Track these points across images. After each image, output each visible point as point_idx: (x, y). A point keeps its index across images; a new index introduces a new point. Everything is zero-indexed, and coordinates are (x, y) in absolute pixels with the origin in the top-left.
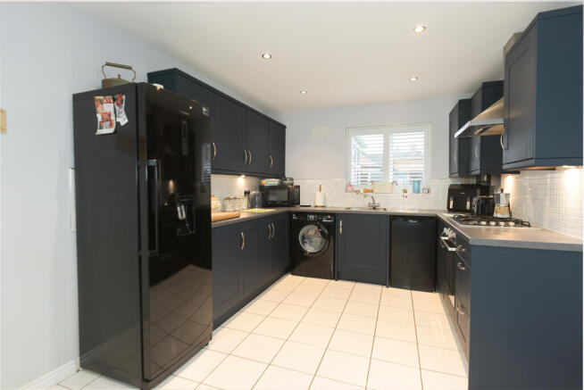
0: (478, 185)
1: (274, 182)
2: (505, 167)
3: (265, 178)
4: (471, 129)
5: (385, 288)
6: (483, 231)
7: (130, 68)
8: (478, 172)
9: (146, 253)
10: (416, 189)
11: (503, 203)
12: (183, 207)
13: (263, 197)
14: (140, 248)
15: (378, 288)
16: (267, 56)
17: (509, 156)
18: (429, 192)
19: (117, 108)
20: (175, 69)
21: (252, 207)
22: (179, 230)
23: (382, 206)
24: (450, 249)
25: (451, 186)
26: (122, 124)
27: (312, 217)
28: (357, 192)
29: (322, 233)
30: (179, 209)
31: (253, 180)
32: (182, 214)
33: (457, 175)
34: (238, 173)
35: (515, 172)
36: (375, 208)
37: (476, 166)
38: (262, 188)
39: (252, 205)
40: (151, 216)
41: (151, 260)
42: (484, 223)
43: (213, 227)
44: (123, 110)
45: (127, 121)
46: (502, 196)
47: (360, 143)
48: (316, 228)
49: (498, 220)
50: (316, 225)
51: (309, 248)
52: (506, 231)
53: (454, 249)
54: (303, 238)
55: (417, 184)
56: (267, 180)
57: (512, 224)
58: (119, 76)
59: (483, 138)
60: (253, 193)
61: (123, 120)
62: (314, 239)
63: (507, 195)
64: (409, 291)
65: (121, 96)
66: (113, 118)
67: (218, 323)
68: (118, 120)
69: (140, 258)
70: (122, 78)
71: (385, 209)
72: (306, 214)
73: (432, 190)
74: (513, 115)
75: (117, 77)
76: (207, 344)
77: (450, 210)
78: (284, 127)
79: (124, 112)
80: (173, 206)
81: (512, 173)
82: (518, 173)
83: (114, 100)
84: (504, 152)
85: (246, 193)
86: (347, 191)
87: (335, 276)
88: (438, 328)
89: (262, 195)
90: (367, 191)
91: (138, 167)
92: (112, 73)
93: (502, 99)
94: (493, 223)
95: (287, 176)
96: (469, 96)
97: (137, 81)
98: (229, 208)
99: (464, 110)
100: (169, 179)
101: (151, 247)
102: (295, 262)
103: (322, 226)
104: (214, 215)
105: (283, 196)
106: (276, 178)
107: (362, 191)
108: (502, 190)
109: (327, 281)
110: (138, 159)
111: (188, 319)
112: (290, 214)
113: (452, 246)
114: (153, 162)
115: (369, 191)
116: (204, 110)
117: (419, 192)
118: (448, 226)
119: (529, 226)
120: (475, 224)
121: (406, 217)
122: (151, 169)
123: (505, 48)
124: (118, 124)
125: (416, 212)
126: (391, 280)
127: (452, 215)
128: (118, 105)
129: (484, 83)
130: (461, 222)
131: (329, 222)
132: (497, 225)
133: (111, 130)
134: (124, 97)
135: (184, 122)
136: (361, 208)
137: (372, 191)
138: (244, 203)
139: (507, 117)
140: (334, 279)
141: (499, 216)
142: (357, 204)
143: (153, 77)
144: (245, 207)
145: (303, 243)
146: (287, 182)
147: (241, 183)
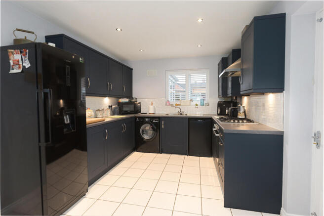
0: (231, 102)
1: (126, 100)
2: (241, 93)
3: (120, 98)
4: (226, 73)
5: (186, 156)
6: (232, 125)
7: (33, 33)
8: (230, 95)
9: (43, 144)
10: (202, 104)
11: (242, 110)
12: (68, 116)
13: (120, 109)
14: (39, 141)
15: (182, 157)
16: (119, 30)
17: (243, 87)
18: (208, 105)
19: (23, 57)
20: (63, 34)
21: (114, 114)
22: (65, 130)
23: (185, 113)
24: (216, 135)
25: (219, 102)
26: (27, 67)
27: (147, 119)
28: (172, 105)
29: (153, 128)
30: (65, 117)
31: (113, 99)
32: (67, 120)
33: (221, 96)
34: (104, 96)
35: (248, 95)
36: (181, 114)
37: (230, 91)
38: (119, 104)
39: (113, 113)
40: (46, 121)
41: (47, 148)
42: (232, 121)
43: (87, 127)
44: (27, 58)
45: (29, 65)
46: (241, 107)
47: (174, 79)
48: (149, 126)
49: (239, 119)
50: (150, 124)
51: (146, 137)
52: (243, 125)
53: (218, 135)
54: (143, 131)
55: (202, 101)
56: (122, 99)
57: (245, 121)
58: (25, 37)
59: (232, 77)
60: (114, 106)
61: (27, 65)
62: (149, 132)
63: (244, 107)
64: (198, 157)
65: (25, 51)
66: (21, 63)
67: (91, 182)
68: (24, 65)
69: (40, 147)
70: (27, 38)
71: (186, 115)
72: (144, 118)
73: (210, 104)
74: (245, 67)
75: (24, 38)
76: (85, 195)
77: (218, 115)
78: (132, 69)
79: (27, 60)
80: (62, 116)
81: (246, 96)
82: (249, 95)
83: (21, 52)
84: (241, 85)
85: (109, 106)
86: (166, 105)
87: (161, 151)
88: (211, 176)
89: (119, 108)
90: (177, 105)
91: (38, 93)
92: (21, 36)
93: (240, 59)
94: (236, 121)
95: (133, 97)
96: (227, 56)
97: (37, 41)
98: (99, 115)
99: (224, 63)
100: (60, 100)
101: (47, 140)
102: (139, 145)
103: (153, 124)
104: (88, 120)
105: (131, 108)
106: (127, 98)
107: (174, 105)
108: (241, 104)
109: (156, 154)
110: (37, 88)
111: (73, 181)
112: (135, 118)
113: (217, 133)
114: (47, 90)
115: (178, 105)
116: (80, 59)
117: (203, 105)
118: (216, 123)
119: (253, 122)
120: (228, 122)
121: (196, 119)
122: (46, 94)
123: (242, 32)
124: (24, 67)
125: (202, 116)
126: (190, 152)
127: (218, 117)
128: (24, 55)
129: (233, 50)
130: (222, 121)
131: (156, 122)
132: (238, 122)
133: (20, 71)
134: (28, 51)
135: (68, 66)
136: (174, 114)
137: (180, 105)
138: (109, 112)
139: (242, 67)
140: (160, 153)
141: (240, 117)
142: (172, 112)
143: (49, 38)
144: (109, 115)
145: (143, 133)
146: (133, 100)
147: (107, 101)
